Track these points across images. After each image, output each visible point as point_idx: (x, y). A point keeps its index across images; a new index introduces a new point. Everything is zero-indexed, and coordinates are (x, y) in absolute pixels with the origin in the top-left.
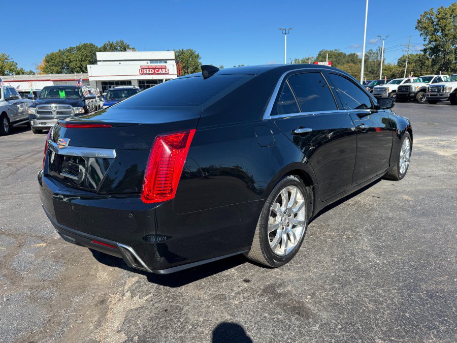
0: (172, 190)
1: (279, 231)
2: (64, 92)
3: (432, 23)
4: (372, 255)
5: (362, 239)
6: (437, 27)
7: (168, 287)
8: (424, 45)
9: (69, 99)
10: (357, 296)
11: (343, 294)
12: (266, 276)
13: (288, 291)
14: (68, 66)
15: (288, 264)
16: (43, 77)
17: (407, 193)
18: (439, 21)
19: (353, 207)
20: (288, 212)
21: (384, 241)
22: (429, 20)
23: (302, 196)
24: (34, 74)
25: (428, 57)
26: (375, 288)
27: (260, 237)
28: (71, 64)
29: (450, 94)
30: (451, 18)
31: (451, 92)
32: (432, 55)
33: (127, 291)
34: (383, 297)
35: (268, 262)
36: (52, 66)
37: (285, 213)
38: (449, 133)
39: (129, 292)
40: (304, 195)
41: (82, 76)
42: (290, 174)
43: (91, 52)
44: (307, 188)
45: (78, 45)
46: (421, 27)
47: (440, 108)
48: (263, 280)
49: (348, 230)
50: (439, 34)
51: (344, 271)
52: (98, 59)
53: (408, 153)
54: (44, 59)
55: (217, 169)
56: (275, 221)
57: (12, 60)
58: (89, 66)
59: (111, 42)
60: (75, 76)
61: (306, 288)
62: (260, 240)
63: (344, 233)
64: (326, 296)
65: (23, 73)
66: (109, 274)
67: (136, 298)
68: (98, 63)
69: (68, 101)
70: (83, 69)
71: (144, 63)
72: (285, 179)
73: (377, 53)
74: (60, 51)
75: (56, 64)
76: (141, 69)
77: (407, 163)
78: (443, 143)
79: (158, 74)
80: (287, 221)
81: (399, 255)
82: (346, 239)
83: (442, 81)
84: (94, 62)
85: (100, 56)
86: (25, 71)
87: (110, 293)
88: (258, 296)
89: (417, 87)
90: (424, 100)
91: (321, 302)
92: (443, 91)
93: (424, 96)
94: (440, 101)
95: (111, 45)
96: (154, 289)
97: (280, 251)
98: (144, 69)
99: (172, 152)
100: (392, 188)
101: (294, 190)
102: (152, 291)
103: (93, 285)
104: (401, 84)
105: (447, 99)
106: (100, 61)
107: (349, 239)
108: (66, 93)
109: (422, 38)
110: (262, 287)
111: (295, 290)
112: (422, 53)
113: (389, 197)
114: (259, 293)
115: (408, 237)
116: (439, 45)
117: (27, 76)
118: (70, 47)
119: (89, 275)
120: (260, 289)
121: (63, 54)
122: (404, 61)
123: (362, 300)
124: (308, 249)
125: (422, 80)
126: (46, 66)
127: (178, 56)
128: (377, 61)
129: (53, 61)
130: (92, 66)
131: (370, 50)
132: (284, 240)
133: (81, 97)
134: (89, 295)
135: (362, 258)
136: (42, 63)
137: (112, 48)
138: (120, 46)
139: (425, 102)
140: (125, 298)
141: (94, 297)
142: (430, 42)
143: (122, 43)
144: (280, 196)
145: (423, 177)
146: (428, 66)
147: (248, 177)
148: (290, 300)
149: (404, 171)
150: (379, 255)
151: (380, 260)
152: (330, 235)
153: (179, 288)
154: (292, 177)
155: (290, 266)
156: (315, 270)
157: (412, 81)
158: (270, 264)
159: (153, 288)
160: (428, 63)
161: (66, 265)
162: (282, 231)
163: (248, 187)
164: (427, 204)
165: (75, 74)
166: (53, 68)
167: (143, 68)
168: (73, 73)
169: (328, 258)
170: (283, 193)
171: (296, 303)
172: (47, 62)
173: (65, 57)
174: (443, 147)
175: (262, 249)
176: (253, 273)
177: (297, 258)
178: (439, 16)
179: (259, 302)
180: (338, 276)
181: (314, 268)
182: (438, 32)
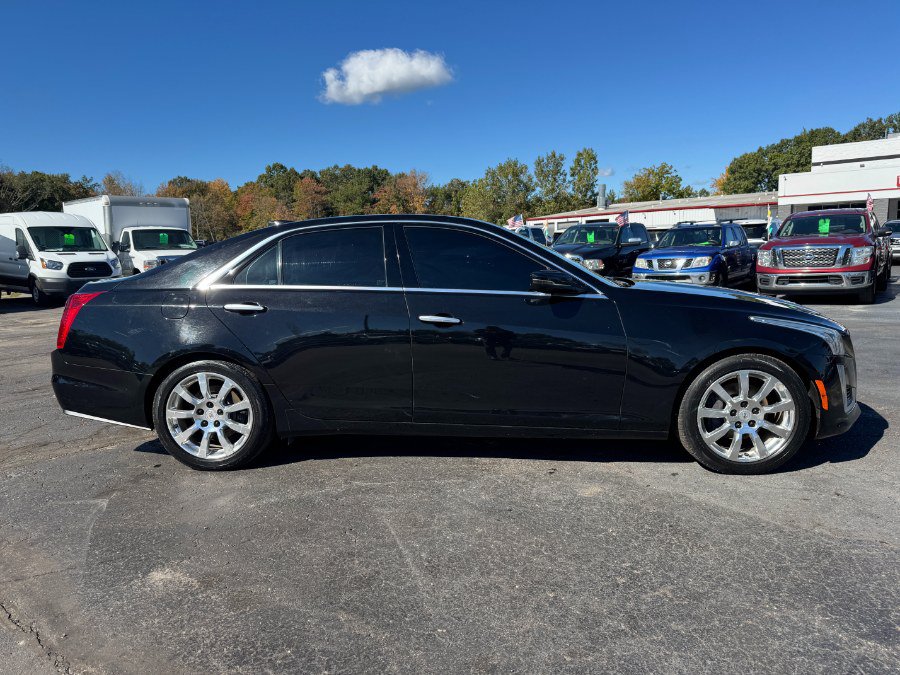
14: (770, 177)
24: (708, 194)
36: (740, 178)
37: (208, 405)
45: (798, 134)
52: (813, 161)
54: (728, 166)
57: (674, 174)
59: (874, 120)
65: (689, 195)
68: (813, 168)
74: (760, 150)
75: (747, 174)
85: (819, 153)
86: (693, 191)
106: (818, 164)
118: (783, 141)
121: (765, 154)
126: (729, 179)
129: (743, 170)
130: (790, 176)
166: (741, 182)
172: (732, 171)
173: (767, 161)
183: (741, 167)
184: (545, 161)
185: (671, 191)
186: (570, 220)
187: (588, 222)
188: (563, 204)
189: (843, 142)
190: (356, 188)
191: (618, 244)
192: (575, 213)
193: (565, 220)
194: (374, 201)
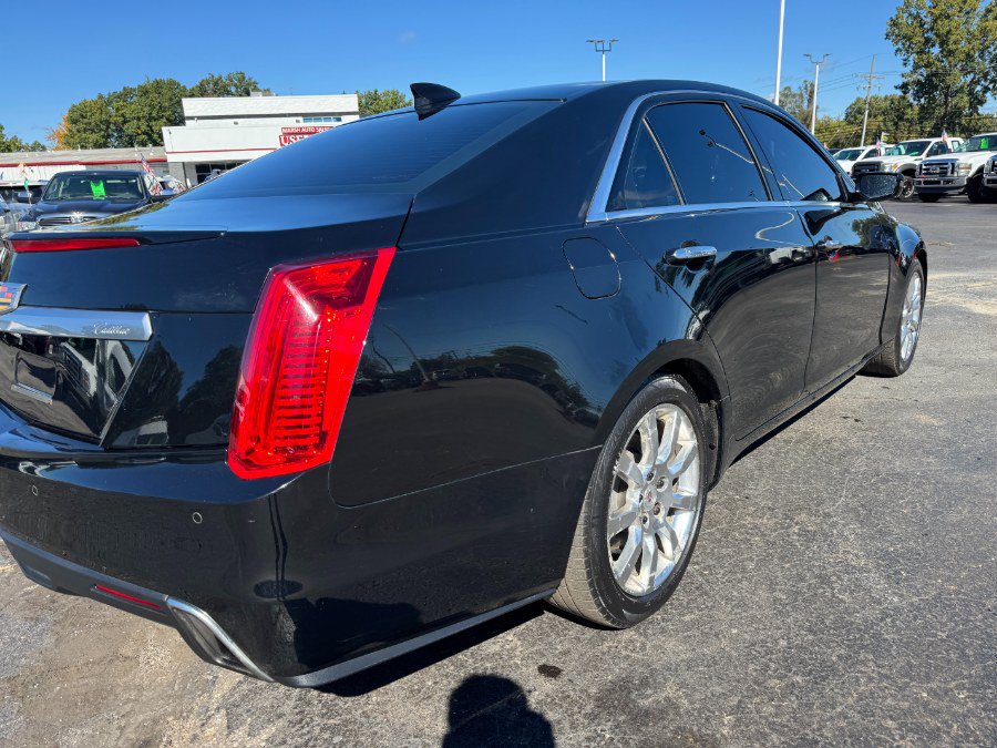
0: (323, 436)
1: (634, 529)
2: (102, 184)
3: (922, 26)
4: (875, 581)
5: (841, 535)
6: (930, 34)
7: (332, 696)
8: (903, 76)
9: (113, 201)
10: (864, 713)
11: (824, 706)
12: (604, 654)
13: (667, 699)
14: (120, 130)
15: (657, 616)
16: (63, 155)
17: (925, 408)
18: (935, 21)
19: (802, 446)
20: (658, 476)
21: (900, 540)
22: (915, 18)
23: (691, 429)
24: (44, 149)
25: (912, 101)
26: (907, 685)
27: (586, 553)
28: (126, 126)
29: (970, 180)
30: (962, 14)
31: (970, 175)
32: (920, 98)
33: (218, 709)
34: (934, 713)
35: (608, 618)
36: (85, 130)
37: (650, 477)
38: (985, 264)
39: (223, 712)
40: (698, 427)
41: (151, 152)
42: (664, 371)
43: (171, 99)
44: (703, 406)
45: (142, 84)
46: (897, 33)
47: (946, 210)
48: (596, 668)
49: (800, 509)
50: (936, 50)
51: (810, 631)
52: (186, 114)
53: (917, 311)
54: (66, 114)
55: (461, 362)
56: (623, 502)
58: (165, 130)
59: (216, 77)
60: (135, 153)
61: (718, 689)
62: (586, 562)
63: (792, 519)
64: (776, 715)
65: (19, 149)
66: (173, 655)
67: (240, 733)
68: (188, 123)
69: (110, 205)
70: (155, 136)
71: (291, 123)
72: (649, 388)
73: (801, 95)
74: (101, 97)
75: (92, 125)
76: (285, 134)
77: (914, 334)
78: (978, 286)
80: (654, 501)
81: (948, 579)
82: (799, 535)
83: (949, 151)
84: (179, 120)
85: (190, 106)
86: (24, 144)
87: (169, 715)
88: (586, 722)
89: (896, 166)
90: (910, 193)
91: (764, 736)
92: (952, 173)
93: (909, 184)
94: (945, 196)
95: (216, 84)
96: (292, 703)
97: (638, 584)
98: (289, 133)
99: (322, 318)
100: (885, 396)
101: (672, 416)
102: (288, 707)
103: (127, 688)
104: (860, 159)
105: (961, 190)
106: (192, 118)
107: (808, 537)
108: (107, 187)
109: (901, 57)
110: (593, 691)
111: (687, 695)
112: (899, 93)
113: (882, 418)
114: (588, 709)
115: (957, 526)
116: (935, 74)
117: (27, 154)
118: (125, 89)
119: (116, 656)
120: (589, 696)
121: (109, 103)
122: (860, 112)
123: (882, 728)
124: (705, 569)
125: (903, 151)
126: (70, 131)
127: (367, 107)
128: (802, 112)
129: (86, 121)
130: (173, 129)
131: (786, 89)
132: (648, 553)
133: (141, 196)
134: (110, 721)
135: (851, 593)
136: (59, 123)
137: (219, 89)
138: (235, 85)
139: (913, 199)
140: (209, 731)
141: (122, 729)
142: (916, 67)
143: (242, 78)
144: (637, 432)
145: (951, 368)
146: (910, 121)
147: (565, 388)
148: (675, 732)
149: (909, 353)
150: (894, 579)
151: (902, 596)
152: (756, 527)
153: (362, 699)
154: (666, 380)
155: (663, 619)
156: (735, 631)
157: (883, 152)
158: (613, 622)
159: (288, 697)
160: (913, 113)
161: (58, 628)
162: (644, 530)
163: (567, 414)
164: (982, 435)
165: (136, 148)
166: (88, 135)
167: (287, 135)
168: (133, 146)
169: (763, 593)
170: (645, 425)
171: (696, 741)
172: (73, 121)
173: (113, 111)
174: (980, 295)
175: (591, 584)
176: (567, 645)
177: (679, 595)
178: (937, 12)
179: (588, 739)
180: (800, 648)
181: (731, 626)
182: (933, 46)
183: (83, 116)
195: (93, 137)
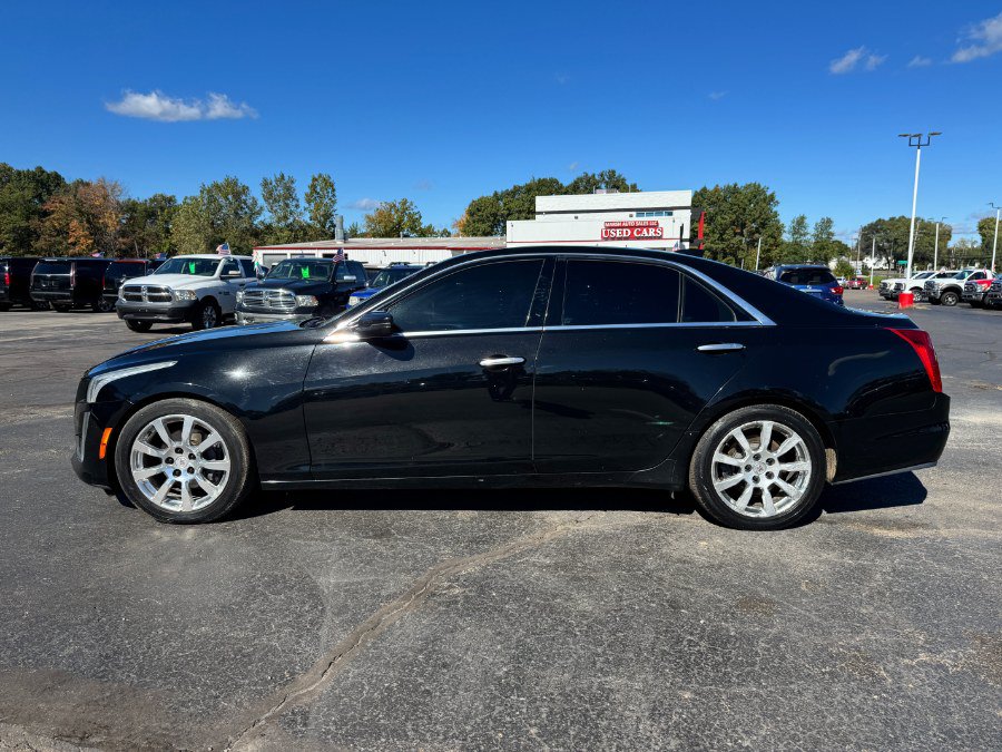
24: (449, 235)
36: (478, 221)
45: (528, 182)
52: (536, 210)
54: (467, 208)
57: (416, 211)
59: (590, 175)
65: (431, 234)
68: (537, 217)
71: (622, 217)
74: (496, 194)
75: (484, 218)
76: (607, 228)
79: (638, 239)
85: (542, 202)
86: (436, 231)
95: (588, 181)
98: (611, 228)
106: (541, 213)
118: (515, 187)
121: (500, 199)
126: (468, 221)
129: (480, 213)
130: (516, 222)
143: (613, 174)
166: (479, 225)
172: (471, 214)
173: (502, 206)
183: (479, 211)
184: (274, 183)
185: (413, 229)
186: (305, 251)
187: (325, 256)
188: (300, 234)
189: (565, 193)
190: (18, 194)
191: (333, 281)
192: (311, 244)
193: (300, 252)
194: (45, 214)
195: (483, 227)
